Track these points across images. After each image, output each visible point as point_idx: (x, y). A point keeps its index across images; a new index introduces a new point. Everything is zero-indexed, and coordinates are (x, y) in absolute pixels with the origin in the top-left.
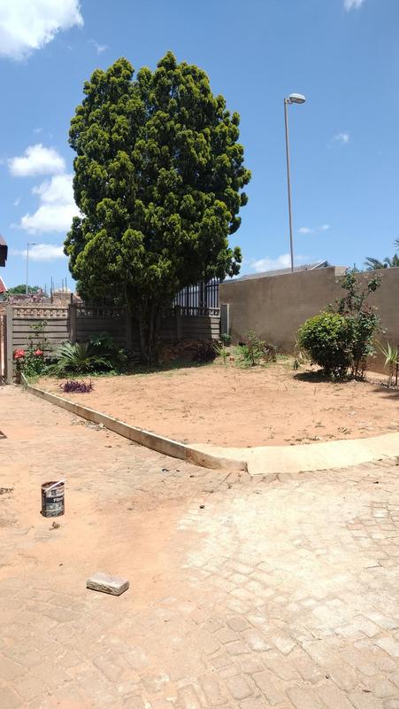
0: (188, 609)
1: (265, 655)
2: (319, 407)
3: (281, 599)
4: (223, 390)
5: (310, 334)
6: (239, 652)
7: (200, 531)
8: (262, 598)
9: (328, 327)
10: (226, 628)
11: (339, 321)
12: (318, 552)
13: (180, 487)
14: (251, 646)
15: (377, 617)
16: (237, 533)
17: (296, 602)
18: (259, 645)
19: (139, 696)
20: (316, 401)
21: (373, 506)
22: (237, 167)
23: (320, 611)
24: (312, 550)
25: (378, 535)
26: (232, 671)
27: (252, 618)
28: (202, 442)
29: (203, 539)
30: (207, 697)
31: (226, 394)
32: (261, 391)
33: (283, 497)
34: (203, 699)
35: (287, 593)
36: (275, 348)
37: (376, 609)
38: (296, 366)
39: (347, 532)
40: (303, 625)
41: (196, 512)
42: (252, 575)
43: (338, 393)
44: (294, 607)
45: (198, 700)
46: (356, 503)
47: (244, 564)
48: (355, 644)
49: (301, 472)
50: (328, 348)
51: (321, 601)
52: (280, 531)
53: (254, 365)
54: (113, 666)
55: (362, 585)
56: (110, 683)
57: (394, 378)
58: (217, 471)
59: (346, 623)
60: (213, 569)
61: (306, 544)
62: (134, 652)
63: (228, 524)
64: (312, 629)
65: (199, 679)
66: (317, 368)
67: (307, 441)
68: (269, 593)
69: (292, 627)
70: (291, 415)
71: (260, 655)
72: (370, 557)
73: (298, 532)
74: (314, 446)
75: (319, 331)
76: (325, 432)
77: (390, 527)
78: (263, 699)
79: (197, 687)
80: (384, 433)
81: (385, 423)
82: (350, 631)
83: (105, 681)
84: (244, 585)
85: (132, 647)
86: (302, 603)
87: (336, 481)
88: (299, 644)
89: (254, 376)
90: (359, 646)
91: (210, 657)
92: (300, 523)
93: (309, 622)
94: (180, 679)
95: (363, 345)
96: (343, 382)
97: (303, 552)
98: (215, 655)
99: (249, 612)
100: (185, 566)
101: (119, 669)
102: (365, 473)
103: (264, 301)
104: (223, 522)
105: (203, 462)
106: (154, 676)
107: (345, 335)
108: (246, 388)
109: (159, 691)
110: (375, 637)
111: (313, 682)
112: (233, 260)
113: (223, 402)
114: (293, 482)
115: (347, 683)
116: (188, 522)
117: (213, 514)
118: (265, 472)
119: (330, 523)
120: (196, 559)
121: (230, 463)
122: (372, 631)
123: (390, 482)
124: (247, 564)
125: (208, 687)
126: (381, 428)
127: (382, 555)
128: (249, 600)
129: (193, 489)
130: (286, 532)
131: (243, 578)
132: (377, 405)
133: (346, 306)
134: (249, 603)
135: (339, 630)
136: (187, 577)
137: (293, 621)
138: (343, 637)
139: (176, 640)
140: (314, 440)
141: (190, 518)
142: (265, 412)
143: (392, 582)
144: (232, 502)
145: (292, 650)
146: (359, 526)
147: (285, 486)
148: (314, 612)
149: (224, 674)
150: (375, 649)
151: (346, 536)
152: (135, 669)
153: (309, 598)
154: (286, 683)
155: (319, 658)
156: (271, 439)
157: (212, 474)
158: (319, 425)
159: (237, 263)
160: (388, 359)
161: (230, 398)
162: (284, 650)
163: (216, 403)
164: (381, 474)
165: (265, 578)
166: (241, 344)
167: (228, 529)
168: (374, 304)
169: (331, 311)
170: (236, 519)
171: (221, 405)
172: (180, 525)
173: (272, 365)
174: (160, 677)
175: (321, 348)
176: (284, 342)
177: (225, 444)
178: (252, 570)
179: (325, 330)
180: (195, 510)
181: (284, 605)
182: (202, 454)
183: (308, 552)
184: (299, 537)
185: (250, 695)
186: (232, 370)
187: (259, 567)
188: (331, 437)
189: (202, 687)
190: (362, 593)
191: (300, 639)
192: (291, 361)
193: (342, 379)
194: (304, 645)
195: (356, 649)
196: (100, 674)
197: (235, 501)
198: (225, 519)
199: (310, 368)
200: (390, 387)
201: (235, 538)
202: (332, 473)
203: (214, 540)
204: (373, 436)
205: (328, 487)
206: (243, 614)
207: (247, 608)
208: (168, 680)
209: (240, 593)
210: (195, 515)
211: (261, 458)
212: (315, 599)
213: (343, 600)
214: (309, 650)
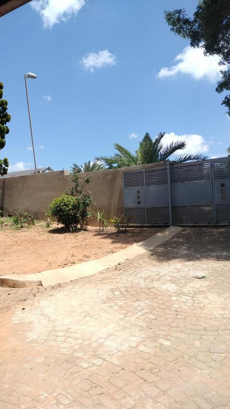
0: (41, 360)
1: (90, 369)
2: (69, 246)
3: (87, 343)
4: (9, 243)
5: (57, 207)
6: (77, 371)
7: (28, 321)
8: (77, 344)
9: (67, 203)
10: (65, 363)
11: (72, 200)
12: (95, 317)
13: (4, 301)
14: (81, 367)
15: (133, 339)
16: (49, 318)
17: (95, 342)
18: (85, 365)
19: (35, 406)
20: (66, 243)
21: (112, 290)
22: (3, 112)
23: (107, 343)
24: (92, 317)
25: (120, 303)
26: (78, 381)
27: (77, 355)
28: (9, 274)
29: (31, 325)
30: (71, 396)
31: (12, 245)
32: (33, 242)
33: (66, 295)
34: (69, 397)
35: (89, 339)
36: (33, 216)
37: (132, 335)
38: (48, 226)
39: (105, 305)
40: (103, 351)
41: (20, 312)
42: (67, 336)
43: (76, 238)
44: (95, 345)
45: (68, 398)
46: (104, 291)
47: (60, 331)
48: (129, 352)
49: (71, 281)
50: (68, 214)
51: (106, 339)
52: (72, 312)
53: (22, 227)
54: (12, 398)
55: (122, 326)
56: (15, 407)
57: (102, 228)
58: (24, 289)
59: (121, 345)
60: (45, 338)
61: (87, 315)
62: (20, 388)
63: (42, 315)
64: (108, 351)
65: (63, 389)
66: (61, 226)
67: (70, 264)
68: (79, 341)
69: (98, 353)
70: (56, 252)
71: (88, 370)
72: (120, 314)
73: (82, 310)
74: (75, 266)
75: (62, 206)
76: (77, 258)
77: (124, 298)
78: (99, 387)
79: (64, 393)
80: (106, 255)
81: (105, 251)
82: (125, 347)
83: (12, 406)
84: (65, 341)
85: (19, 386)
86: (98, 342)
87: (91, 282)
88: (105, 360)
89: (25, 233)
90: (131, 352)
91: (64, 378)
92: (80, 305)
93: (105, 349)
94: (53, 392)
95: (85, 212)
96: (77, 232)
97: (88, 319)
98: (66, 377)
99: (73, 353)
100: (28, 340)
101: (16, 398)
102: (103, 276)
103: (23, 190)
104: (38, 314)
105: (14, 285)
106: (38, 395)
107: (75, 207)
108: (23, 241)
109: (45, 401)
110: (137, 347)
111: (118, 373)
112: (4, 166)
113: (12, 250)
114: (69, 286)
115: (132, 369)
116: (18, 318)
117: (31, 312)
118: (52, 284)
119: (95, 302)
120: (32, 336)
121: (31, 283)
122: (134, 345)
123: (116, 278)
124: (62, 331)
125: (70, 391)
126: (104, 253)
127: (125, 312)
128: (71, 347)
129: (13, 301)
130: (75, 312)
131: (63, 338)
132: (98, 242)
133: (75, 191)
134: (71, 349)
135: (120, 349)
136: (32, 345)
137: (97, 351)
138: (122, 351)
139: (41, 376)
140: (74, 263)
141: (18, 316)
142: (41, 253)
143: (134, 322)
144: (39, 302)
145: (103, 363)
146: (110, 301)
147: (65, 289)
148: (105, 344)
149: (75, 383)
150: (138, 351)
151: (105, 306)
152: (26, 396)
153: (100, 338)
154: (106, 378)
155: (117, 363)
156: (50, 266)
157: (21, 291)
158: (73, 255)
159: (6, 168)
160: (99, 218)
161: (15, 247)
162: (98, 364)
163: (7, 251)
164: (110, 275)
165: (74, 335)
166: (9, 216)
167: (43, 317)
168: (89, 190)
169: (67, 194)
170: (46, 311)
171: (11, 252)
172: (13, 321)
173: (33, 227)
174: (42, 395)
175: (64, 215)
176: (37, 213)
177: (25, 273)
178: (66, 333)
179: (65, 205)
180: (19, 312)
181: (90, 345)
182: (13, 280)
183: (90, 318)
184: (83, 312)
185: (92, 387)
186: (9, 231)
187: (69, 331)
188: (82, 260)
189: (66, 391)
190: (123, 330)
191: (104, 357)
192: (43, 223)
193: (76, 230)
194: (107, 359)
195: (130, 354)
196: (7, 404)
197: (41, 302)
198: (39, 312)
199: (57, 226)
200: (101, 233)
201: (49, 321)
202: (87, 278)
203: (38, 324)
204: (101, 257)
205: (87, 286)
206: (71, 354)
207: (72, 351)
208: (47, 395)
209: (64, 345)
210: (20, 314)
211: (48, 277)
212: (103, 338)
213: (115, 335)
214: (111, 360)
